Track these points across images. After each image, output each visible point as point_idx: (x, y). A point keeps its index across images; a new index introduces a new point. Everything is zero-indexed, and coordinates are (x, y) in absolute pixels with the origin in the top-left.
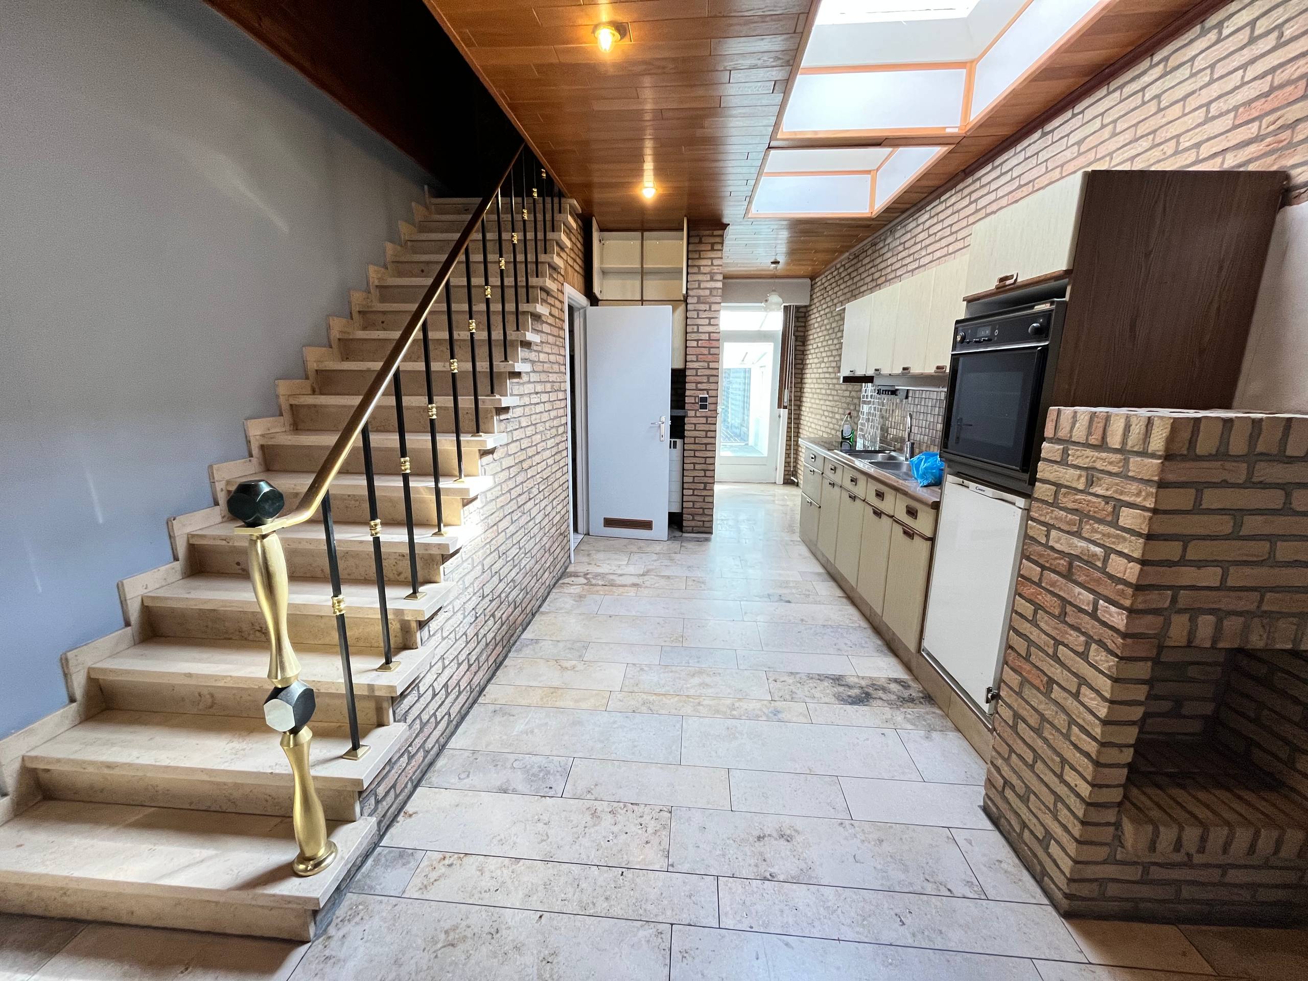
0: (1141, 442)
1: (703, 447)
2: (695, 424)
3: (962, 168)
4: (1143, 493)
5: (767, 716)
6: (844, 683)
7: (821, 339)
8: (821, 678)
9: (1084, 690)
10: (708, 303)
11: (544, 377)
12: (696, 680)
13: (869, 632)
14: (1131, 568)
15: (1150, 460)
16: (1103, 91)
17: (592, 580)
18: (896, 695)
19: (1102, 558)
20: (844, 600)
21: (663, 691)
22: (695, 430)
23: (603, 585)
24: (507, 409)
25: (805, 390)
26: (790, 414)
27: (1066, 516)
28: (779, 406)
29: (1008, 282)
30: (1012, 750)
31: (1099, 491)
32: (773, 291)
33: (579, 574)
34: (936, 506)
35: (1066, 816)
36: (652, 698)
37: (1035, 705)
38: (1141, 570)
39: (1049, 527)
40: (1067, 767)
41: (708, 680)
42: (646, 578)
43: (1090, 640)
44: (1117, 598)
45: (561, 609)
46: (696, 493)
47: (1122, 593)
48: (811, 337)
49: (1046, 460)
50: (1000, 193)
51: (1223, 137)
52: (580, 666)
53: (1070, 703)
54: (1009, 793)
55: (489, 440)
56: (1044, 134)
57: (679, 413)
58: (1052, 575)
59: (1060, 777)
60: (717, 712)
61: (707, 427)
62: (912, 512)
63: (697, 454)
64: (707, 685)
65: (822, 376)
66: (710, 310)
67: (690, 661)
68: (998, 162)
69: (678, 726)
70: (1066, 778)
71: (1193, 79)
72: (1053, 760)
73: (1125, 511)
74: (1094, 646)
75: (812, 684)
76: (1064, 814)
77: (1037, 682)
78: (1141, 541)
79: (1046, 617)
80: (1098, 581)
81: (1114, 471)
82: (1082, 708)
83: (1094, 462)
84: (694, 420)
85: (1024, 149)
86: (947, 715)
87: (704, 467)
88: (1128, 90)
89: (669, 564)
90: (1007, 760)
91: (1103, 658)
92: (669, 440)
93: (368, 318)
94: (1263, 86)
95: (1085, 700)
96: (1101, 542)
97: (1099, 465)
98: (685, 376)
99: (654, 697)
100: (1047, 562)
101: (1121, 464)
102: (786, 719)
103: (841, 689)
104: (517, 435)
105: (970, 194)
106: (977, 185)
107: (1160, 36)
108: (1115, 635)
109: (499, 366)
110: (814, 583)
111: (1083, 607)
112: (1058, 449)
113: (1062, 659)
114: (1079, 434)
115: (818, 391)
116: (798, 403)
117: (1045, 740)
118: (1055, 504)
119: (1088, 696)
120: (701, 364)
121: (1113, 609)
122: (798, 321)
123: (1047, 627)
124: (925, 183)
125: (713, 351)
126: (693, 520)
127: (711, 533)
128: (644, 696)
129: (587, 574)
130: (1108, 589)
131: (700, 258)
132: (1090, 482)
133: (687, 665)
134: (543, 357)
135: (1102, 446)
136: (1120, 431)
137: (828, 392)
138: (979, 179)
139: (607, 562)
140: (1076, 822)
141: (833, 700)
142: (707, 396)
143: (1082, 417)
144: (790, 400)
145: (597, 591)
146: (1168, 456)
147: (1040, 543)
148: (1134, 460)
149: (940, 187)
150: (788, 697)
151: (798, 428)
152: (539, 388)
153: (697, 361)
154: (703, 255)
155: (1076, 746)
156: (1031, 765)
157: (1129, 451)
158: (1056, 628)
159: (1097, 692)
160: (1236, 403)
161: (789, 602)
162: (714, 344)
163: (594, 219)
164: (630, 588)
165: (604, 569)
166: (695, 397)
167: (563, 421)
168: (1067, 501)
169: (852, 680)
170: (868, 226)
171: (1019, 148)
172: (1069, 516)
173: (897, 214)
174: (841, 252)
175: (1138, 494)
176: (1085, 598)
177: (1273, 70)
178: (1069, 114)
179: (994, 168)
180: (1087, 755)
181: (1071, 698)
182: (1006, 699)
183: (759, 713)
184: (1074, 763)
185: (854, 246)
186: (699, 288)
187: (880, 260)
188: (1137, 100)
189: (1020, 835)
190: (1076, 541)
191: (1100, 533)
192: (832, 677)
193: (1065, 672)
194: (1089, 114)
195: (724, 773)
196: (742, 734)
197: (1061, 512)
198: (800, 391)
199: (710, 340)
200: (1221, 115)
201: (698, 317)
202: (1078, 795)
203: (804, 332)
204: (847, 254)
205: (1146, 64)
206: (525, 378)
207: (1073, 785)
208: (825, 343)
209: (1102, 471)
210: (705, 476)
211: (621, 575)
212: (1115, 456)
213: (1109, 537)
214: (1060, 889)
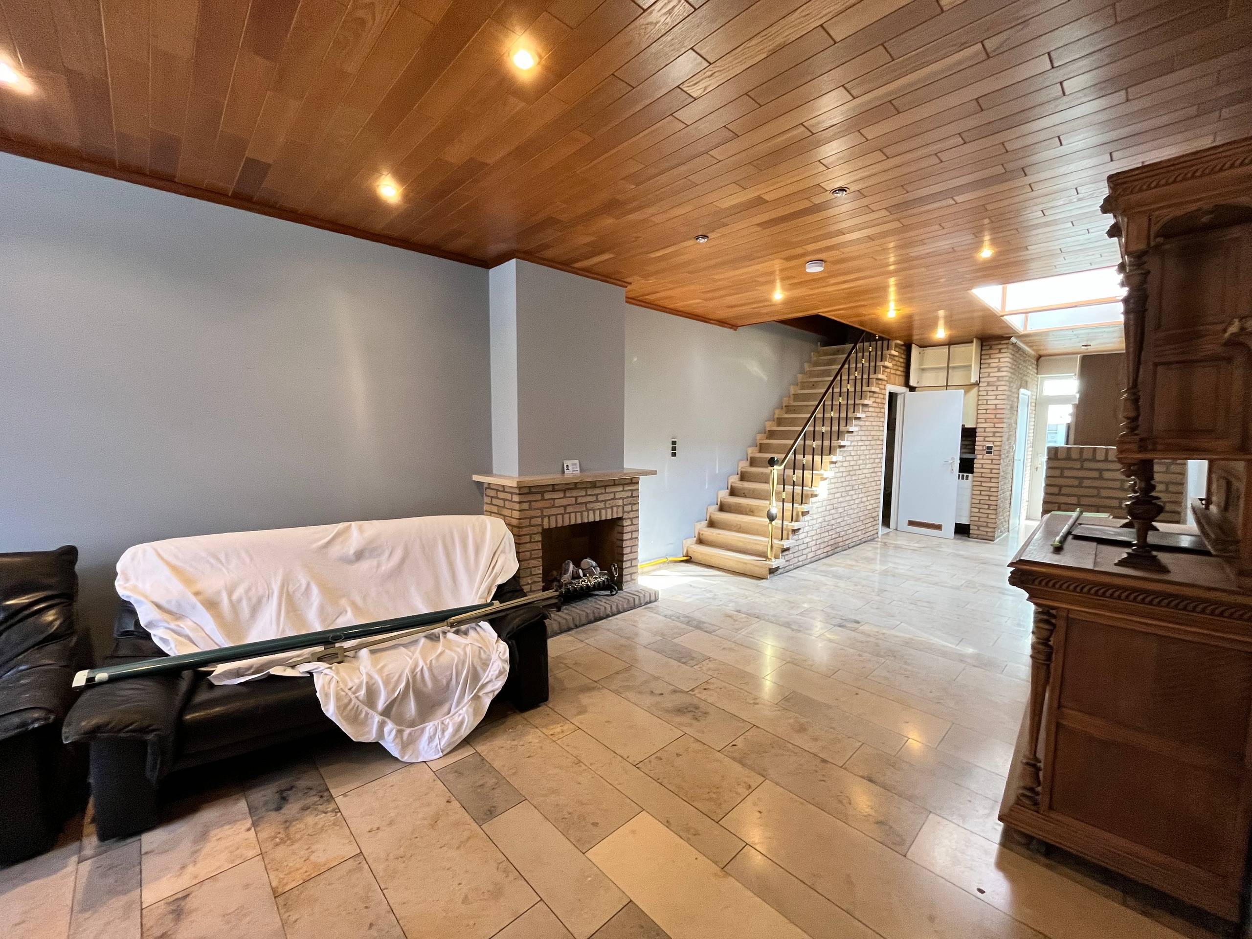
2: (982, 464)
10: (995, 385)
11: (867, 433)
22: (982, 468)
24: (844, 446)
46: (981, 511)
55: (834, 458)
63: (983, 484)
66: (997, 390)
84: (982, 461)
92: (958, 473)
93: (789, 409)
98: (974, 433)
104: (848, 458)
109: (842, 428)
120: (989, 424)
125: (998, 416)
126: (978, 530)
131: (990, 358)
134: (867, 423)
142: (993, 445)
152: (864, 438)
153: (986, 423)
154: (992, 356)
163: (913, 344)
166: (983, 446)
167: (880, 456)
186: (989, 376)
201: (987, 395)
206: (855, 433)
210: (989, 500)
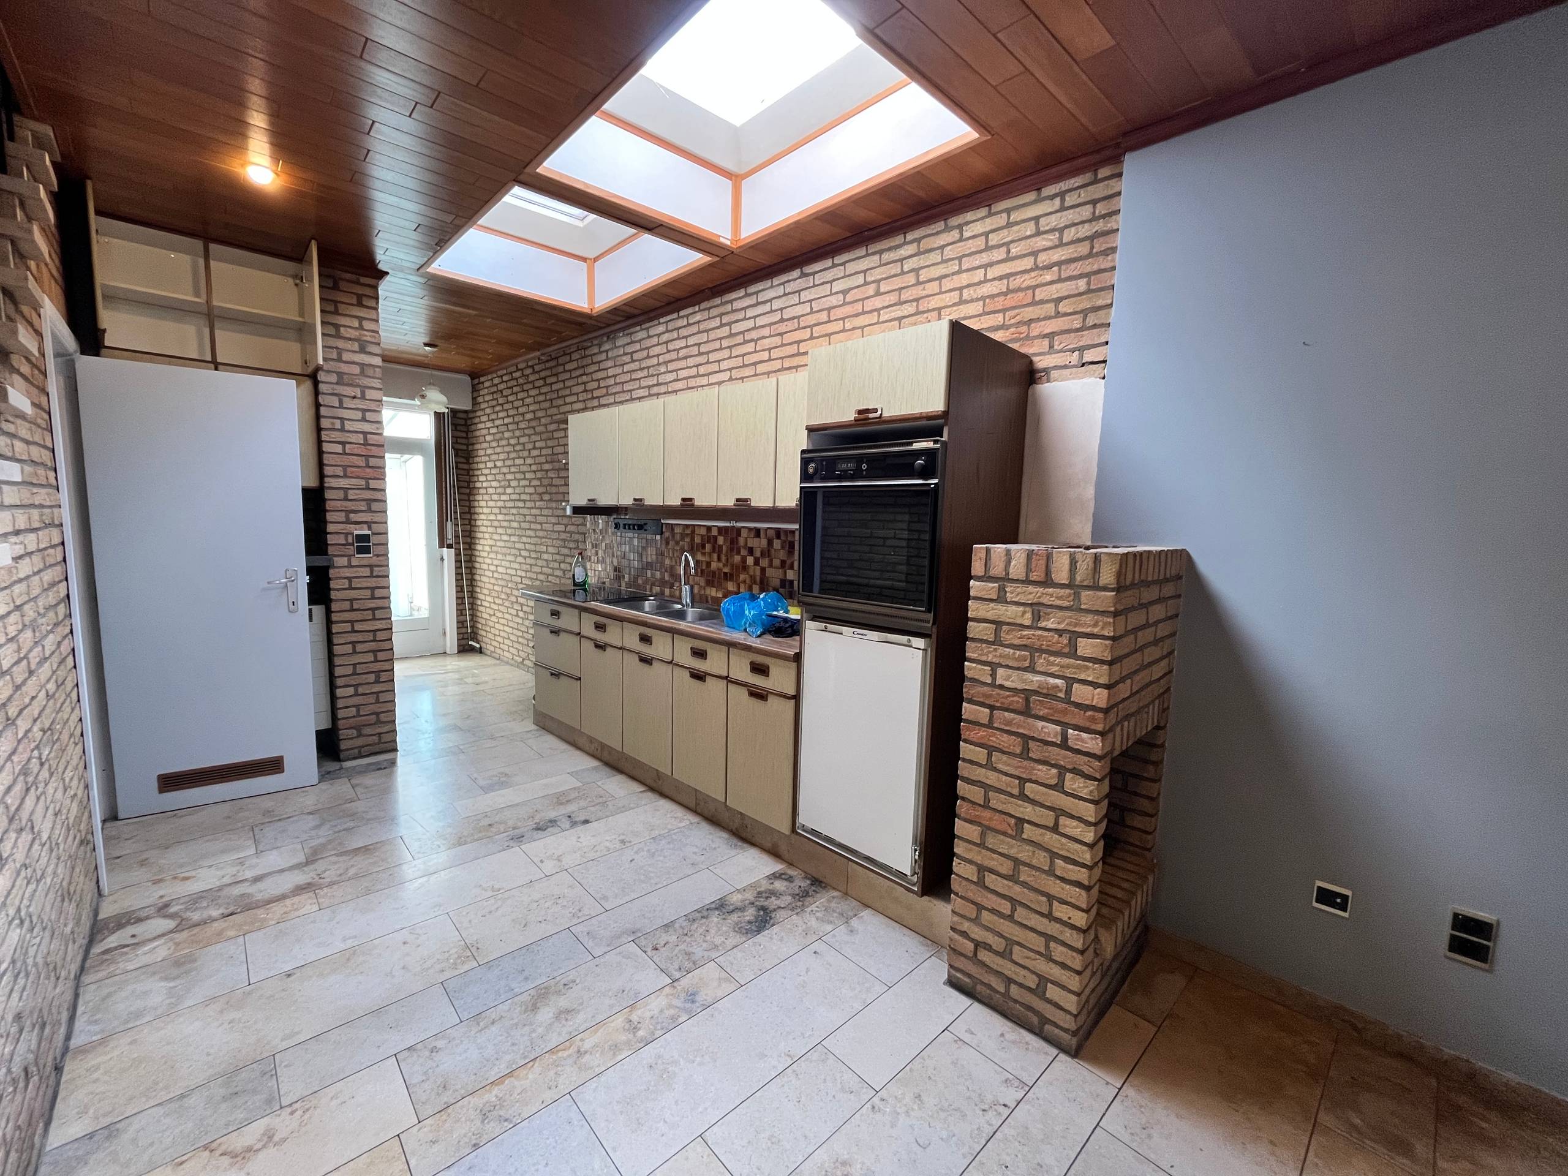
0: (1090, 576)
1: (368, 615)
2: (350, 579)
3: (710, 285)
4: (1100, 623)
5: (685, 1010)
6: (731, 907)
7: (502, 456)
8: (705, 912)
9: (1063, 820)
10: (358, 386)
11: (26, 495)
12: (546, 1014)
13: (705, 827)
14: (1099, 694)
15: (1103, 593)
16: (861, 252)
17: (189, 914)
18: (790, 895)
19: (1064, 689)
20: (650, 794)
21: (502, 1068)
22: (351, 588)
23: (225, 916)
25: (479, 523)
26: (458, 555)
27: (1014, 653)
28: (441, 546)
29: (871, 415)
30: (980, 907)
31: (1050, 625)
32: (430, 384)
33: (143, 914)
34: (798, 658)
35: (1062, 953)
36: (491, 1096)
37: (1006, 852)
38: (1109, 694)
39: (994, 666)
40: (1055, 903)
41: (563, 1002)
42: (320, 866)
43: (1062, 770)
44: (1088, 724)
45: (138, 1014)
46: (361, 690)
47: (1093, 719)
48: (481, 453)
49: (976, 598)
50: (760, 322)
51: (977, 319)
52: (283, 1123)
53: (1049, 838)
54: (983, 955)
56: (804, 275)
57: (319, 561)
58: (1006, 714)
59: (1049, 916)
60: (615, 1048)
61: (372, 583)
62: (760, 669)
63: (358, 627)
64: (568, 1011)
65: (511, 504)
66: (363, 397)
67: (513, 986)
68: (752, 289)
69: (574, 1114)
70: (1057, 914)
71: (945, 265)
72: (1039, 902)
73: (1082, 642)
74: (1068, 776)
75: (699, 928)
76: (1059, 952)
77: (1003, 827)
78: (1105, 667)
79: (1004, 758)
80: (1064, 712)
81: (1064, 605)
82: (1064, 840)
83: (1039, 597)
84: (347, 573)
85: (783, 284)
86: (846, 894)
87: (373, 646)
88: (886, 257)
89: (352, 824)
90: (976, 921)
91: (1081, 785)
92: (307, 607)
94: (1002, 286)
95: (1068, 831)
96: (1061, 674)
97: (1045, 600)
98: (324, 500)
99: (496, 1091)
100: (997, 701)
101: (1072, 598)
102: (710, 1000)
103: (734, 917)
105: (721, 315)
106: (729, 307)
107: (911, 219)
108: (1091, 760)
110: (599, 783)
111: (1050, 739)
112: (993, 587)
113: (1031, 796)
114: (1017, 568)
115: (505, 524)
116: (469, 540)
117: (1024, 884)
118: (997, 642)
119: (1070, 826)
120: (354, 481)
121: (1085, 735)
122: (456, 430)
123: (1008, 768)
124: (669, 291)
125: (373, 462)
126: (360, 735)
127: (395, 750)
128: (474, 1101)
129: (167, 905)
130: (1078, 718)
131: (341, 314)
132: (1037, 617)
133: (510, 995)
134: (19, 448)
135: (1047, 582)
136: (1066, 567)
137: (525, 525)
138: (731, 302)
139: (206, 863)
140: (1074, 954)
141: (737, 939)
142: (369, 532)
143: (1018, 554)
144: (457, 537)
145: (220, 933)
146: (1119, 589)
147: (984, 684)
148: (1085, 594)
149: (680, 300)
150: (688, 965)
151: (473, 574)
152: (21, 520)
153: (345, 476)
154: (346, 309)
155: (1063, 879)
156: (1009, 916)
157: (1078, 586)
158: (1019, 767)
159: (1080, 819)
160: (1021, 537)
161: (586, 822)
162: (374, 451)
163: (89, 185)
164: (296, 899)
165: (206, 879)
166: (347, 534)
168: (1013, 638)
169: (736, 899)
170: (581, 324)
171: (776, 281)
172: (1018, 653)
173: (621, 319)
174: (531, 348)
175: (1095, 625)
176: (1051, 731)
177: (1007, 276)
178: (828, 263)
179: (747, 295)
180: (1078, 884)
181: (1048, 833)
182: (964, 855)
183: (672, 1012)
184: (1064, 897)
185: (549, 346)
186: (339, 359)
187: (594, 368)
188: (895, 269)
189: (1006, 995)
190: (1030, 676)
191: (1057, 665)
192: (713, 906)
193: (1038, 809)
194: (851, 267)
195: (699, 1146)
196: (675, 1063)
197: (1008, 650)
198: (470, 524)
199: (366, 444)
200: (972, 301)
201: (341, 406)
202: (1073, 927)
203: (467, 445)
204: (537, 354)
205: (899, 239)
207: (1065, 919)
208: (508, 463)
209: (1051, 606)
210: (376, 661)
211: (257, 879)
212: (1063, 591)
213: (1069, 668)
214: (1065, 1030)
